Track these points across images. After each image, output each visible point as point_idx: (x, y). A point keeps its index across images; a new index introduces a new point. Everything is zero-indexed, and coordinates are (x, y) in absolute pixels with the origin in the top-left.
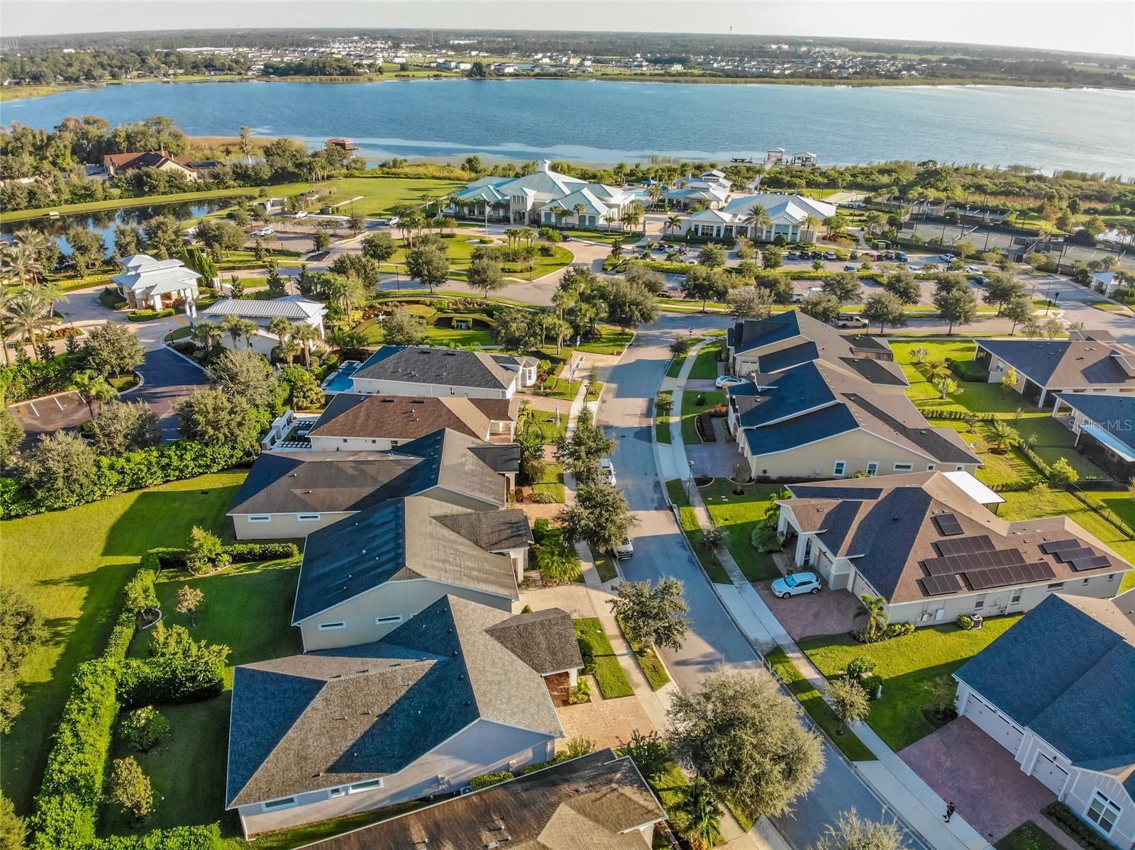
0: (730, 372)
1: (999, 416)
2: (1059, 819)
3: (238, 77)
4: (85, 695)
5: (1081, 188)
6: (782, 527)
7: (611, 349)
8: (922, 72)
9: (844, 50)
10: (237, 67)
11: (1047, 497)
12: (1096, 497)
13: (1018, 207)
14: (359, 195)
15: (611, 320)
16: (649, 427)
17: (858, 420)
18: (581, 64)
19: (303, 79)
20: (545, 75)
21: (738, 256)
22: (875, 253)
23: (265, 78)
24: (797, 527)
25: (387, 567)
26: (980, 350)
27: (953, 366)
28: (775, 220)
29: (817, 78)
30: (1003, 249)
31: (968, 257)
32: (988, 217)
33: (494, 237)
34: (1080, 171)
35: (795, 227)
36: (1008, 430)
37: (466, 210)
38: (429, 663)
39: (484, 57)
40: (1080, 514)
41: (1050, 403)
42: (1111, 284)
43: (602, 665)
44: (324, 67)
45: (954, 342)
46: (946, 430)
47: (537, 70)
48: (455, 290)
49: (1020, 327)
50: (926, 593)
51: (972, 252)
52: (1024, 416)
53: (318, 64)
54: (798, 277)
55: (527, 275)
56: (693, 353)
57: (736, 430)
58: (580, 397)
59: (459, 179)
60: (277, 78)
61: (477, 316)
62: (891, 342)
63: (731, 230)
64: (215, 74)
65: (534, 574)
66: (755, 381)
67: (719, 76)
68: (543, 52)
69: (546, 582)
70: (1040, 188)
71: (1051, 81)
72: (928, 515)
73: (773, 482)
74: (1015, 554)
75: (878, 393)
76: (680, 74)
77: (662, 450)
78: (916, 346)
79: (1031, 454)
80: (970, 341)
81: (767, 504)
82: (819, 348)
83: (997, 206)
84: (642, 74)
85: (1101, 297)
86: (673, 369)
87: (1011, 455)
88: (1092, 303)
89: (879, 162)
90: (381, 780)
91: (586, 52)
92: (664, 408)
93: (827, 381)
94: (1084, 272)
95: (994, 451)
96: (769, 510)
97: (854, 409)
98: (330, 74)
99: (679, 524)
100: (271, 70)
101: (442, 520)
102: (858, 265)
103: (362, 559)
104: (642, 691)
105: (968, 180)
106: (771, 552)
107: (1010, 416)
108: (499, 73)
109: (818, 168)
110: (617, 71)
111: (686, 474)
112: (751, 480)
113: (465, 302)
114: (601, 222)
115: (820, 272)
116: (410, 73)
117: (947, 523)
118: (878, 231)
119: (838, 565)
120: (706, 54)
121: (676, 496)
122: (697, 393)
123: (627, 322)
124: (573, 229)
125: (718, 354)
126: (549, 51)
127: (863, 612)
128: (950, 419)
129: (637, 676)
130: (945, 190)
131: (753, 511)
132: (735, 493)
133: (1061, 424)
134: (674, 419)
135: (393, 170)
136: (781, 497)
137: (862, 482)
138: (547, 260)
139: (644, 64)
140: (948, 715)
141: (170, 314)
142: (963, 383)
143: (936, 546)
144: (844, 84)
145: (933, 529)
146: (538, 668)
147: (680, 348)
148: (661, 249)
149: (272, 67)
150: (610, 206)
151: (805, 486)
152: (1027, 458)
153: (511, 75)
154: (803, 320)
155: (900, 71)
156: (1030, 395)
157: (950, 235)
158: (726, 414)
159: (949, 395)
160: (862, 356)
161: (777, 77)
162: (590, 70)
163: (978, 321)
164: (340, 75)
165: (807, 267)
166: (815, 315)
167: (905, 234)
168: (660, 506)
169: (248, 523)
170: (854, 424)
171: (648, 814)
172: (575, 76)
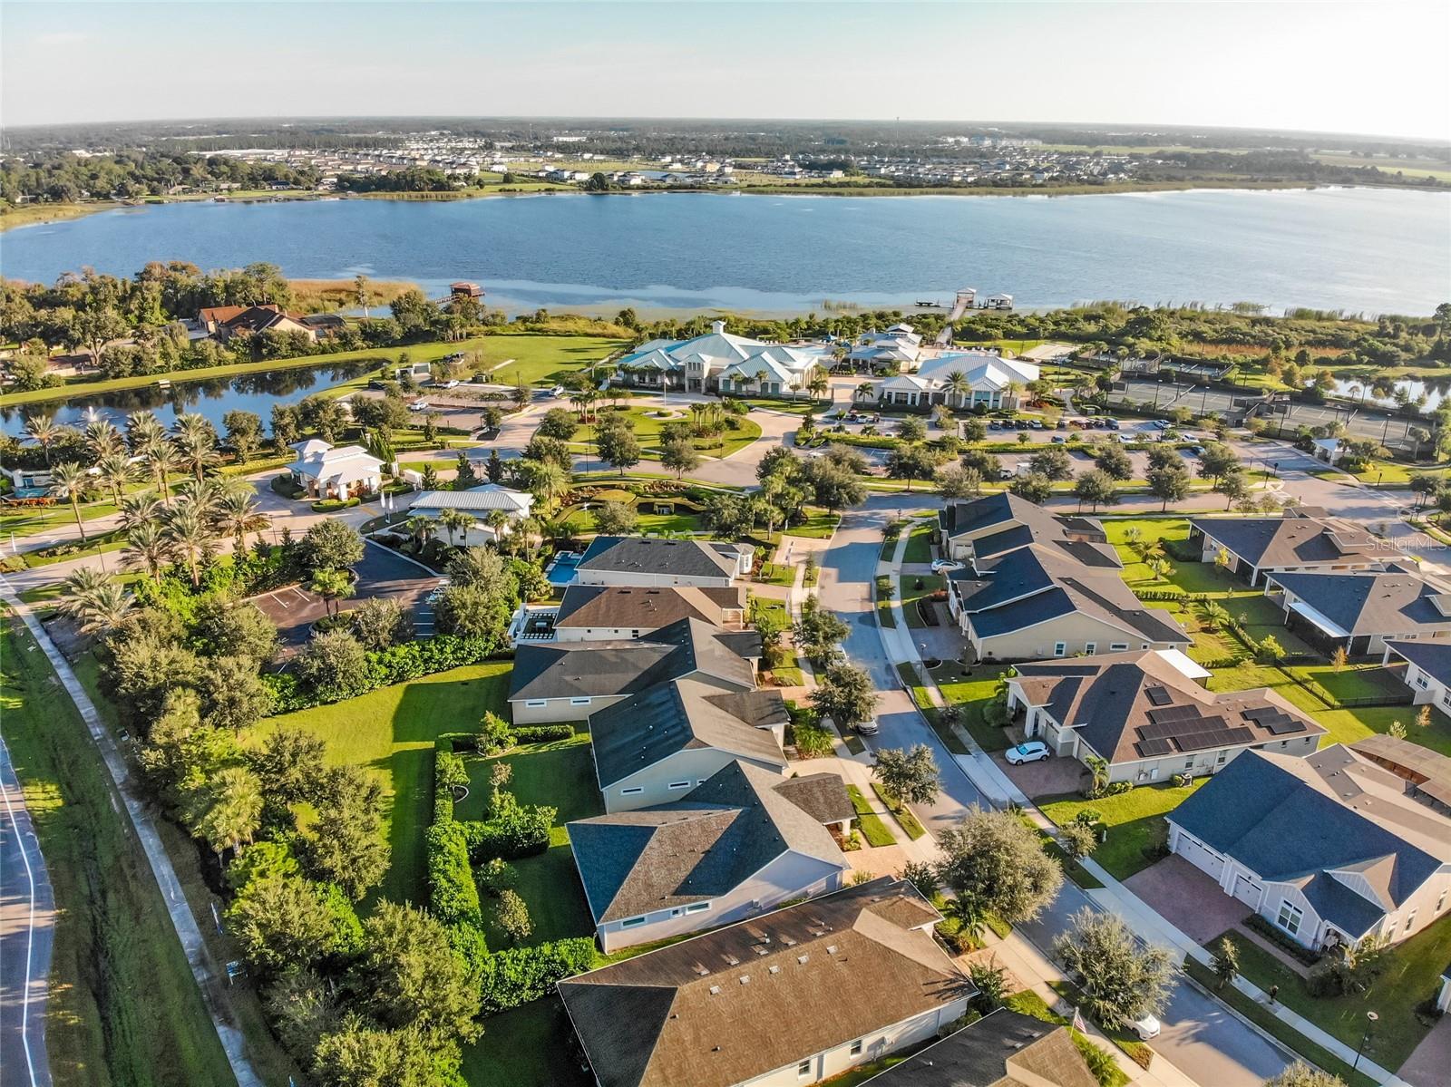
0: (944, 556)
1: (1211, 596)
2: (1256, 927)
3: (306, 192)
4: (446, 851)
5: (1313, 332)
6: (1011, 703)
7: (820, 532)
8: (1132, 173)
9: (1038, 144)
10: (303, 179)
11: (1253, 672)
12: (1302, 672)
13: (1241, 359)
14: (508, 358)
15: (818, 502)
16: (872, 612)
17: (1075, 603)
18: (721, 173)
19: (389, 195)
20: (680, 187)
21: (936, 426)
22: (1083, 420)
23: (341, 195)
24: (1025, 701)
25: (678, 738)
26: (1194, 528)
27: (1165, 545)
28: (975, 386)
29: (1006, 186)
30: (1221, 411)
31: (1183, 423)
32: (1205, 373)
33: (671, 409)
34: (1315, 309)
35: (997, 393)
36: (1217, 610)
37: (636, 378)
38: (736, 812)
39: (601, 161)
40: (1286, 687)
41: (1261, 582)
42: (1336, 452)
43: (867, 822)
44: (413, 181)
45: (1170, 519)
46: (1158, 611)
47: (669, 181)
48: (649, 470)
49: (1235, 503)
50: (1142, 754)
51: (1188, 417)
52: (1236, 595)
53: (405, 177)
54: (1005, 450)
55: (717, 452)
56: (904, 535)
57: (958, 614)
58: (798, 583)
59: (614, 336)
60: (355, 194)
61: (679, 500)
62: (1103, 521)
63: (927, 398)
64: (278, 190)
65: (791, 749)
66: (974, 566)
67: (889, 186)
68: (671, 153)
69: (803, 754)
70: (1266, 334)
71: (1290, 180)
72: (1142, 688)
73: (998, 663)
74: (1219, 720)
75: (1093, 576)
76: (842, 185)
77: (887, 635)
78: (1129, 525)
79: (1241, 632)
80: (1184, 519)
81: (996, 683)
82: (1033, 532)
83: (1217, 359)
84: (797, 185)
85: (1326, 466)
86: (886, 552)
87: (1223, 633)
88: (1315, 473)
89: (1086, 302)
90: (710, 902)
91: (724, 153)
92: (884, 593)
93: (1044, 566)
94: (1308, 438)
95: (1205, 630)
96: (998, 687)
97: (1072, 594)
98: (421, 190)
99: (916, 704)
100: (347, 184)
101: (710, 699)
102: (1065, 435)
103: (650, 734)
104: (903, 840)
105: (1186, 326)
106: (1003, 726)
107: (1222, 595)
108: (624, 186)
109: (1017, 315)
110: (766, 179)
111: (915, 658)
112: (977, 662)
113: (661, 485)
114: (785, 389)
115: (1027, 445)
116: (517, 186)
117: (1158, 694)
118: (1087, 394)
119: (1064, 733)
120: (870, 153)
121: (907, 677)
122: (915, 577)
123: (835, 504)
124: (754, 396)
125: (929, 537)
126: (679, 152)
127: (1087, 773)
128: (1164, 600)
129: (896, 830)
130: (1160, 339)
131: (983, 690)
132: (964, 674)
133: (1273, 603)
134: (896, 604)
135: (539, 326)
136: (1008, 676)
137: (1082, 661)
138: (735, 435)
139: (797, 170)
140: (1160, 853)
141: (356, 504)
142: (1177, 564)
143: (1149, 714)
144: (1039, 193)
145: (1146, 700)
146: (820, 819)
147: (891, 531)
148: (853, 419)
149: (348, 180)
150: (793, 371)
151: (1029, 665)
152: (1237, 636)
153: (638, 188)
154: (1015, 502)
155: (1105, 174)
156: (1241, 576)
157: (1165, 398)
158: (946, 599)
159: (1164, 575)
160: (1073, 539)
161: (958, 185)
162: (733, 179)
163: (1194, 496)
164: (432, 190)
165: (1011, 438)
166: (1025, 496)
167: (1115, 397)
168: (895, 687)
169: (529, 708)
170: (1072, 608)
171: (929, 916)
172: (716, 189)
